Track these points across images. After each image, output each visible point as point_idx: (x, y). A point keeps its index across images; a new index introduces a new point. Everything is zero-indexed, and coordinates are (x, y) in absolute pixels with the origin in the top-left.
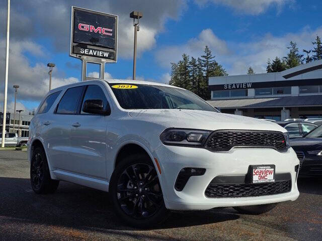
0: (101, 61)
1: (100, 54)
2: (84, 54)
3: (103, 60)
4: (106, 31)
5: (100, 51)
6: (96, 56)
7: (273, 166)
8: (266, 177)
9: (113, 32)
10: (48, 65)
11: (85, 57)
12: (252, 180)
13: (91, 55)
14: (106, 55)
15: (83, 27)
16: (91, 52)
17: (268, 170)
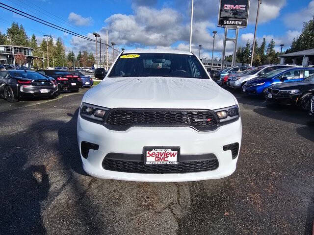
0: (236, 28)
1: (236, 23)
2: (226, 24)
3: (238, 27)
4: (241, 7)
5: (236, 21)
6: (234, 24)
7: (177, 149)
8: (166, 159)
9: (246, 8)
10: (213, 33)
11: (227, 26)
12: (146, 161)
13: (230, 24)
14: (240, 23)
15: (226, 7)
16: (230, 23)
17: (170, 152)
